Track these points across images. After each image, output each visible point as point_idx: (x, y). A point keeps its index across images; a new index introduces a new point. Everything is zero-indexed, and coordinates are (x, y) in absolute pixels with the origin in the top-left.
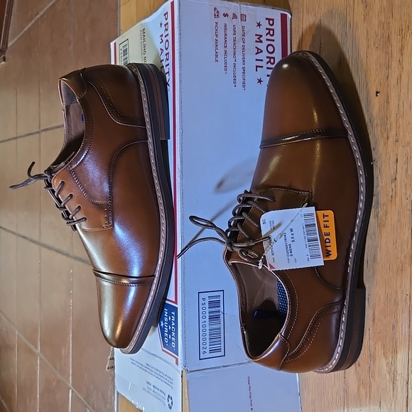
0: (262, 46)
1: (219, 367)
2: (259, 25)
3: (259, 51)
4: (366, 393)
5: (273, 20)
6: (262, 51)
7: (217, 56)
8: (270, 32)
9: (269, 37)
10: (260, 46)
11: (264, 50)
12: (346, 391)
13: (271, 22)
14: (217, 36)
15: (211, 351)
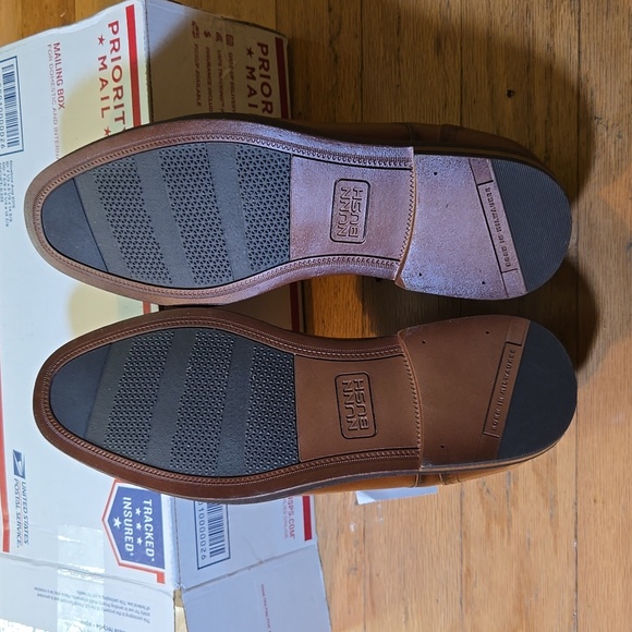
0: (256, 85)
1: (224, 577)
2: (250, 52)
3: (252, 93)
4: (503, 531)
5: (266, 46)
6: (255, 93)
7: (199, 96)
8: (264, 63)
9: (263, 72)
10: (253, 84)
11: (259, 92)
12: (464, 535)
13: (265, 49)
14: (197, 65)
15: (212, 554)
